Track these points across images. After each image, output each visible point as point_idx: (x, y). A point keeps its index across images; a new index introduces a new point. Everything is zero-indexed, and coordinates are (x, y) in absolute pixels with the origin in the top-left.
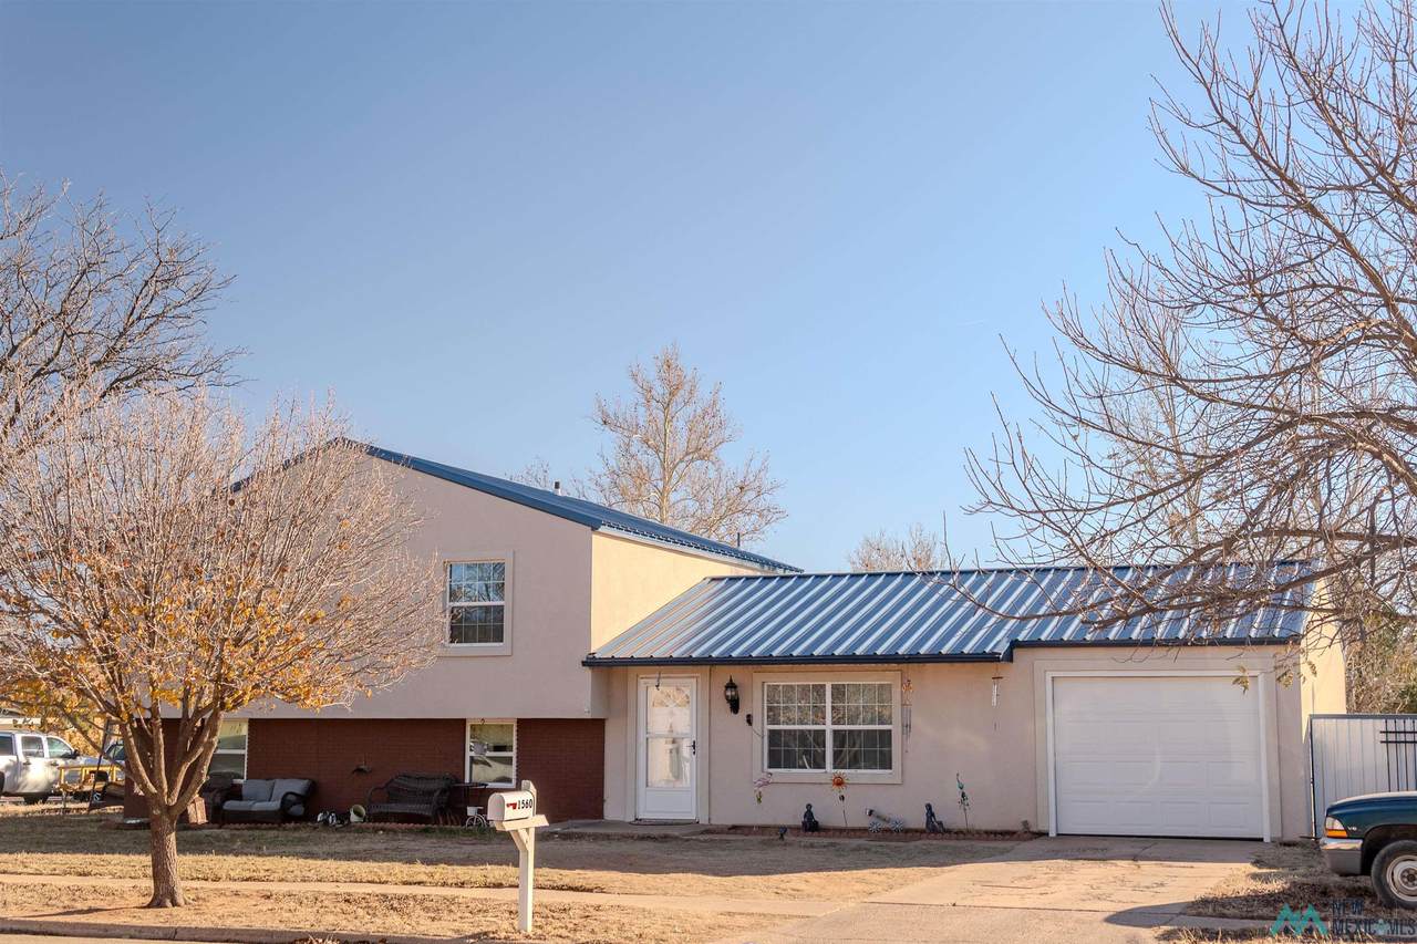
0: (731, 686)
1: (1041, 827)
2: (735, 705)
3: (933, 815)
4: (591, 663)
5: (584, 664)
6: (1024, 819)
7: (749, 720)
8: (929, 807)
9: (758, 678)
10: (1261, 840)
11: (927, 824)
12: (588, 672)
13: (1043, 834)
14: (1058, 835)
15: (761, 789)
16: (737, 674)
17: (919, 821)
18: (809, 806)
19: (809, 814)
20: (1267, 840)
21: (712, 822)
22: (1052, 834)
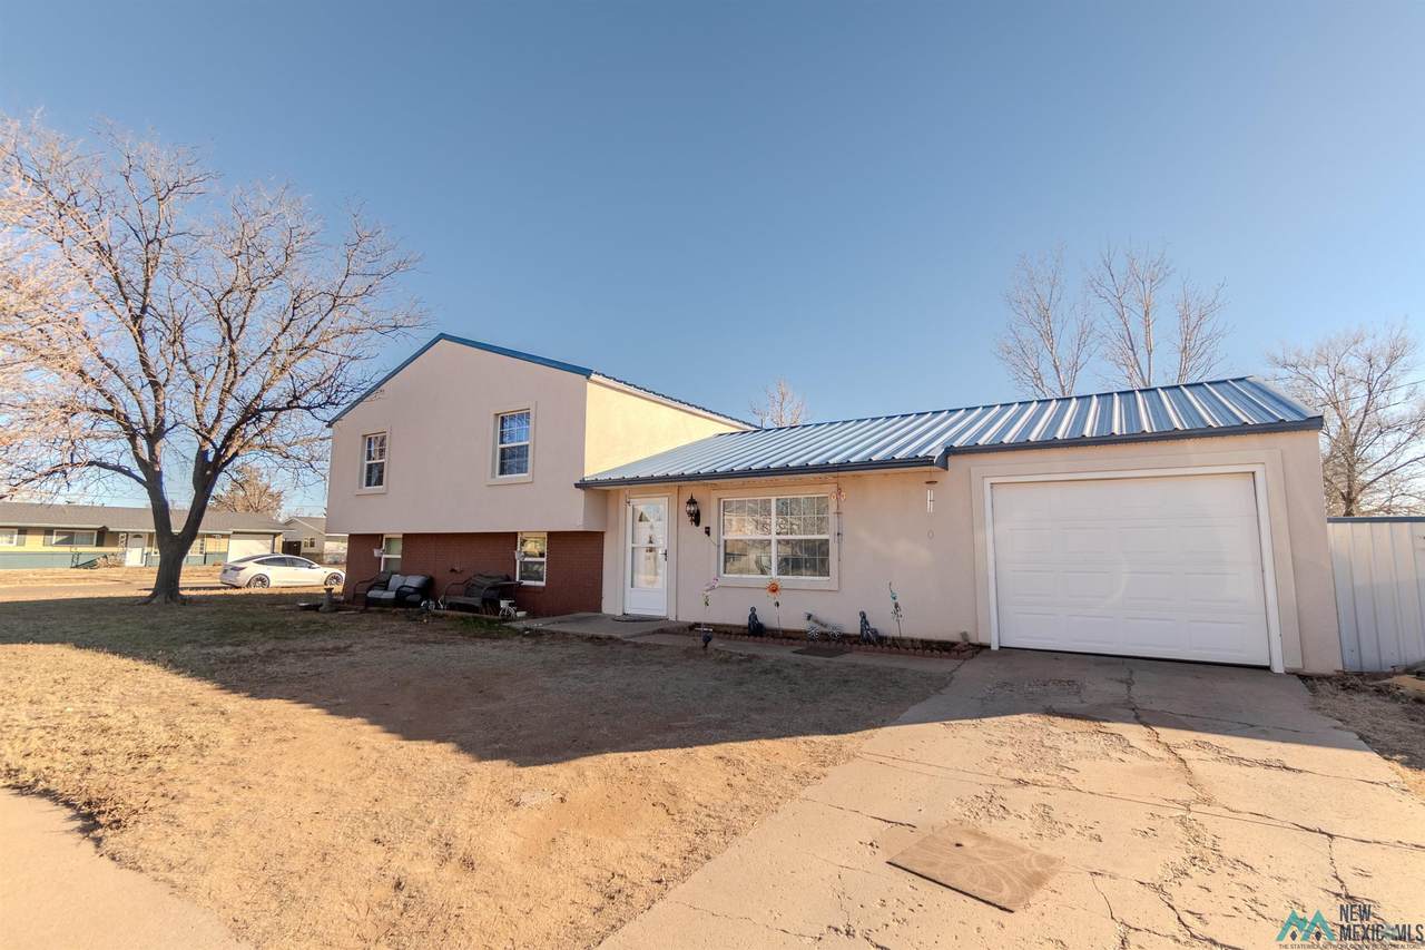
0: (692, 502)
1: (982, 640)
2: (696, 518)
3: (867, 623)
4: (583, 485)
5: (577, 486)
6: (963, 631)
7: (708, 531)
8: (863, 616)
9: (715, 495)
10: (1267, 668)
11: (862, 630)
12: (581, 493)
13: (984, 647)
14: (1001, 647)
15: (709, 593)
16: (697, 491)
17: (853, 628)
18: (753, 609)
19: (753, 617)
20: (1278, 668)
21: (680, 619)
22: (995, 647)
